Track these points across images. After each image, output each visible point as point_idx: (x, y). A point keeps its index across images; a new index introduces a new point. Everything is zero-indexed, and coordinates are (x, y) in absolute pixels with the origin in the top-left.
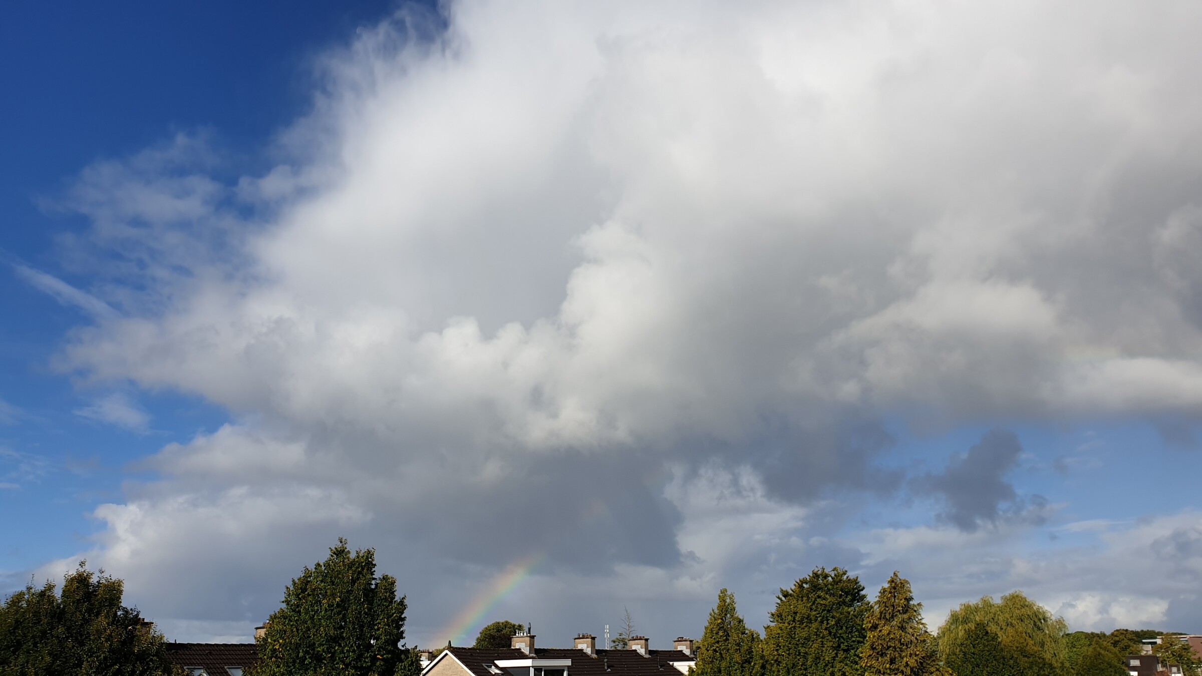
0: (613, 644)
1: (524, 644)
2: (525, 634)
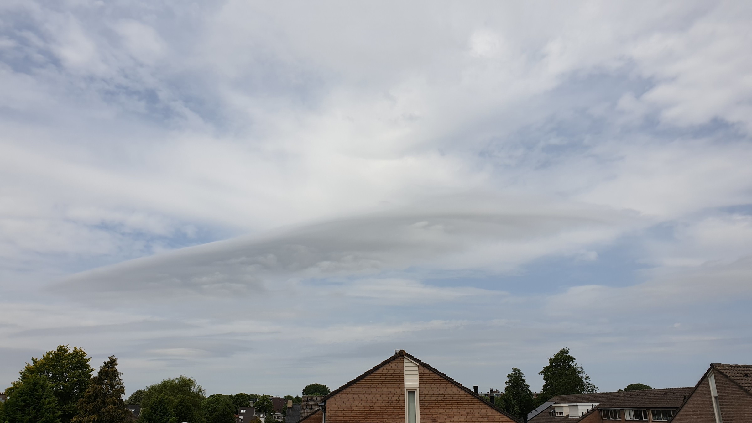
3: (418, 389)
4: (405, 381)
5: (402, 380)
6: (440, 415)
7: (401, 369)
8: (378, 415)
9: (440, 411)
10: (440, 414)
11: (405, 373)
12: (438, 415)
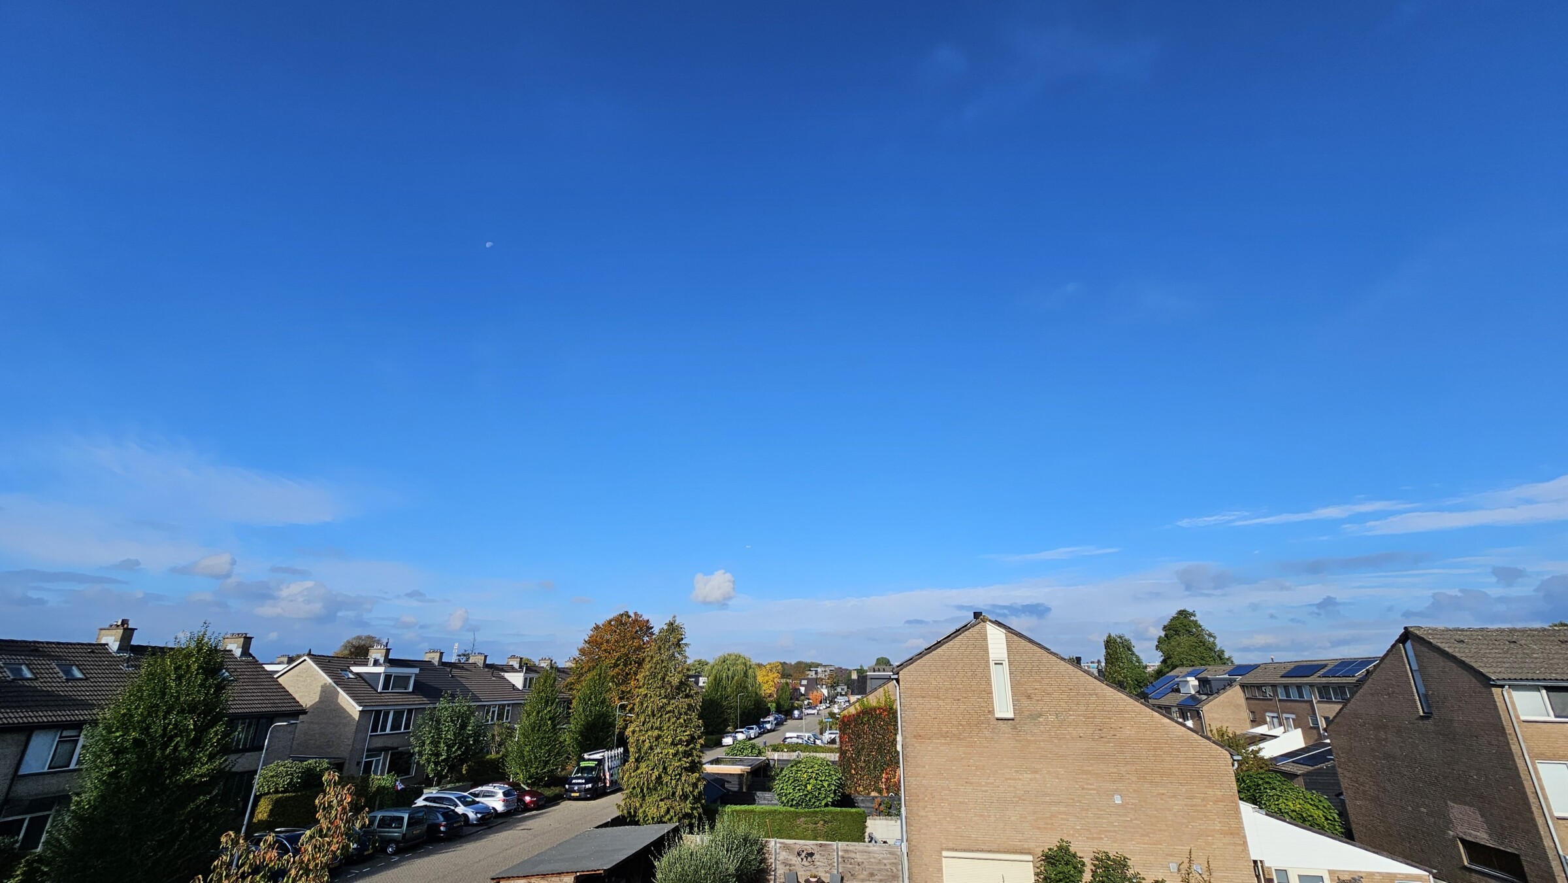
0: (458, 657)
1: (380, 654)
2: (382, 647)
3: (1007, 660)
4: (990, 651)
5: (985, 650)
6: (1037, 691)
7: (985, 638)
8: (959, 689)
9: (1036, 687)
10: (1036, 689)
11: (989, 641)
12: (1033, 691)
